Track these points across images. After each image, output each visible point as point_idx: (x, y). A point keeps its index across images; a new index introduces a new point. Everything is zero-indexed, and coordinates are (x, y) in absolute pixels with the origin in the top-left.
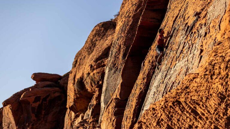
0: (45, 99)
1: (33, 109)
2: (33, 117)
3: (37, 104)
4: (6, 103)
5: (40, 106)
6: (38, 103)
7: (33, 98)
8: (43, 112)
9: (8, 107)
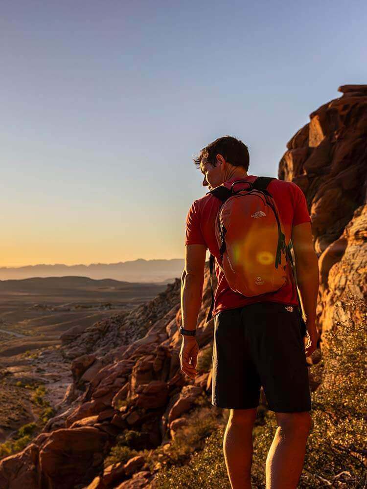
0: (354, 107)
1: (342, 116)
2: (341, 125)
3: (345, 113)
4: (312, 116)
5: (349, 114)
6: (347, 111)
7: (341, 107)
8: (353, 120)
9: (315, 118)
